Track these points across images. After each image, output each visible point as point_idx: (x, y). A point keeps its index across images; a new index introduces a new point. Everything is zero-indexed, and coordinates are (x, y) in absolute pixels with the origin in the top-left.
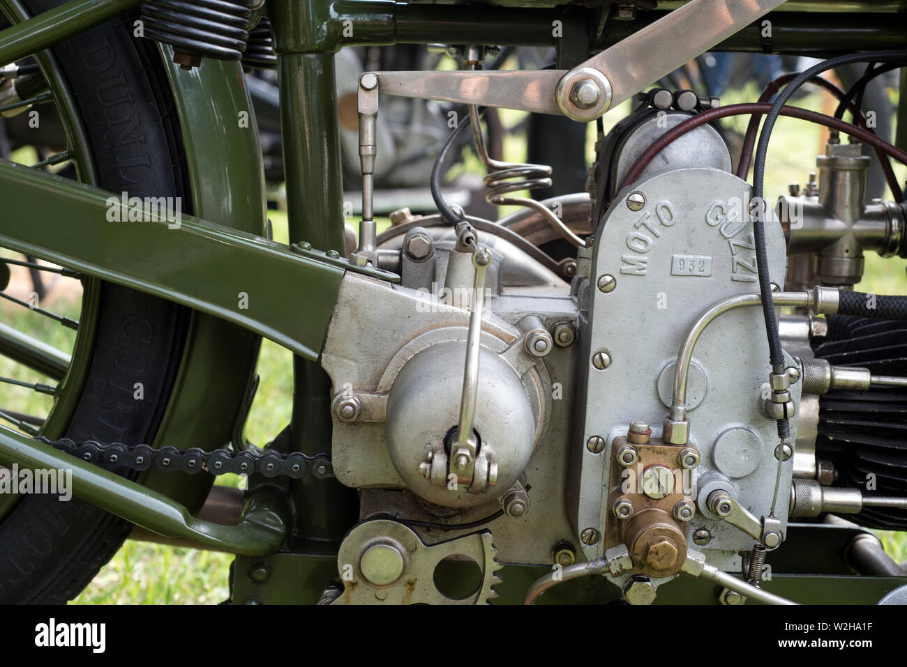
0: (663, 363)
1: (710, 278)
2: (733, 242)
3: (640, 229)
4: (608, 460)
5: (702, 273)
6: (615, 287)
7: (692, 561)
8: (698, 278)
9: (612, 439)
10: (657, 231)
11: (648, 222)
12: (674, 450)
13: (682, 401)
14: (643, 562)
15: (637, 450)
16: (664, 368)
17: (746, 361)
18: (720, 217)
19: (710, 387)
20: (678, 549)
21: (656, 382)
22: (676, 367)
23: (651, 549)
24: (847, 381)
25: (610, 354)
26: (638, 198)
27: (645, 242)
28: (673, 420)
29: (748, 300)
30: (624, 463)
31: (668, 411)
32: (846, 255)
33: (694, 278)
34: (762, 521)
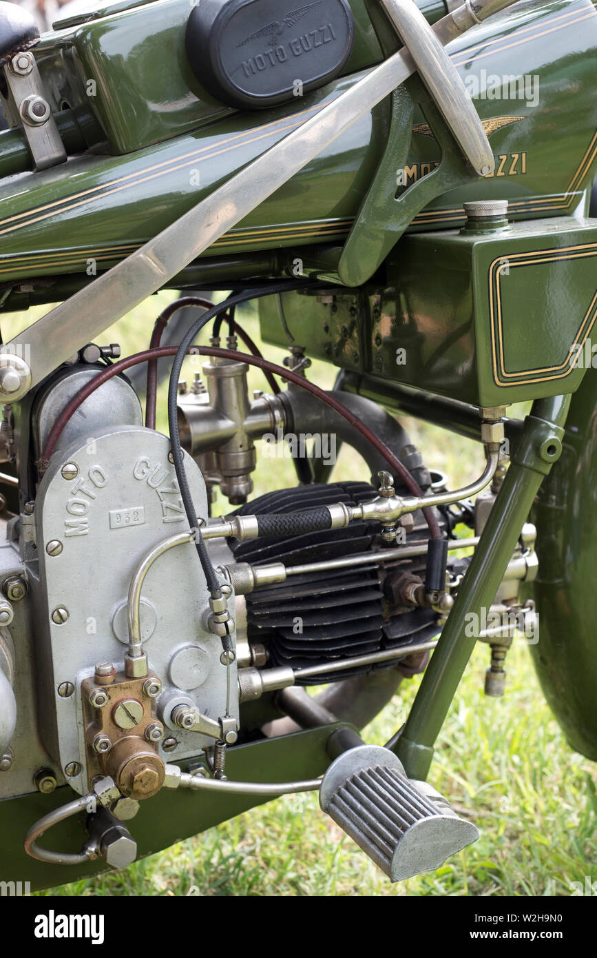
0: (115, 607)
1: (143, 525)
2: (159, 490)
3: (77, 495)
4: (79, 701)
5: (136, 522)
6: (62, 549)
7: (170, 776)
8: (134, 527)
9: (80, 682)
10: (92, 494)
11: (83, 487)
12: (139, 683)
13: (138, 639)
14: (129, 790)
15: (106, 690)
16: (117, 611)
17: (185, 588)
18: (146, 470)
19: (159, 617)
20: (158, 772)
21: (112, 624)
22: (128, 608)
23: (135, 779)
24: (267, 578)
25: (67, 608)
26: (71, 468)
27: (84, 505)
28: (133, 657)
29: (181, 539)
30: (97, 706)
31: (126, 648)
32: (240, 449)
33: (131, 528)
34: (220, 722)
